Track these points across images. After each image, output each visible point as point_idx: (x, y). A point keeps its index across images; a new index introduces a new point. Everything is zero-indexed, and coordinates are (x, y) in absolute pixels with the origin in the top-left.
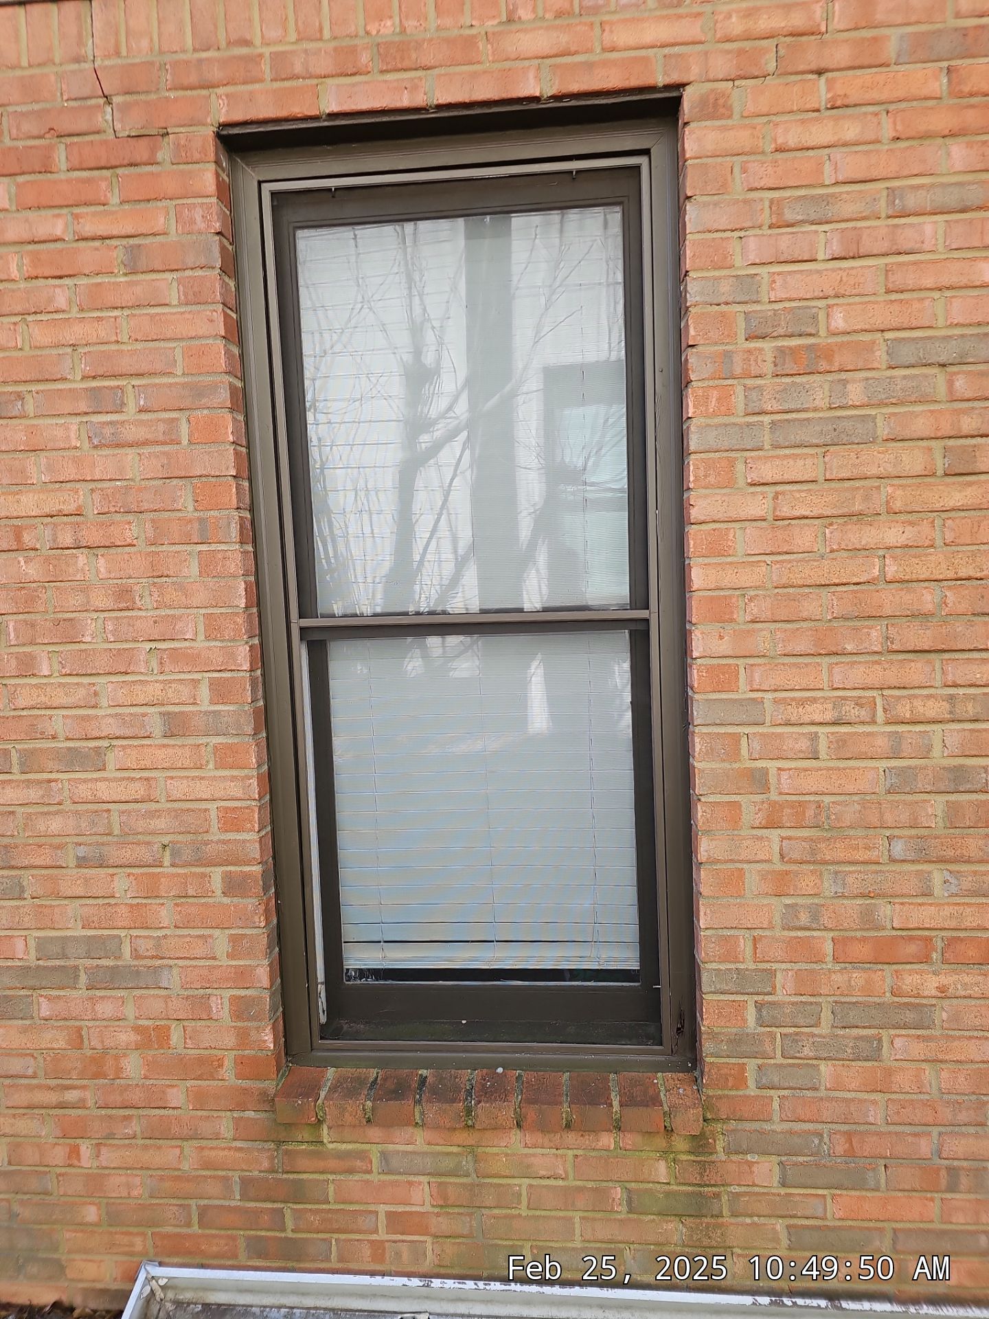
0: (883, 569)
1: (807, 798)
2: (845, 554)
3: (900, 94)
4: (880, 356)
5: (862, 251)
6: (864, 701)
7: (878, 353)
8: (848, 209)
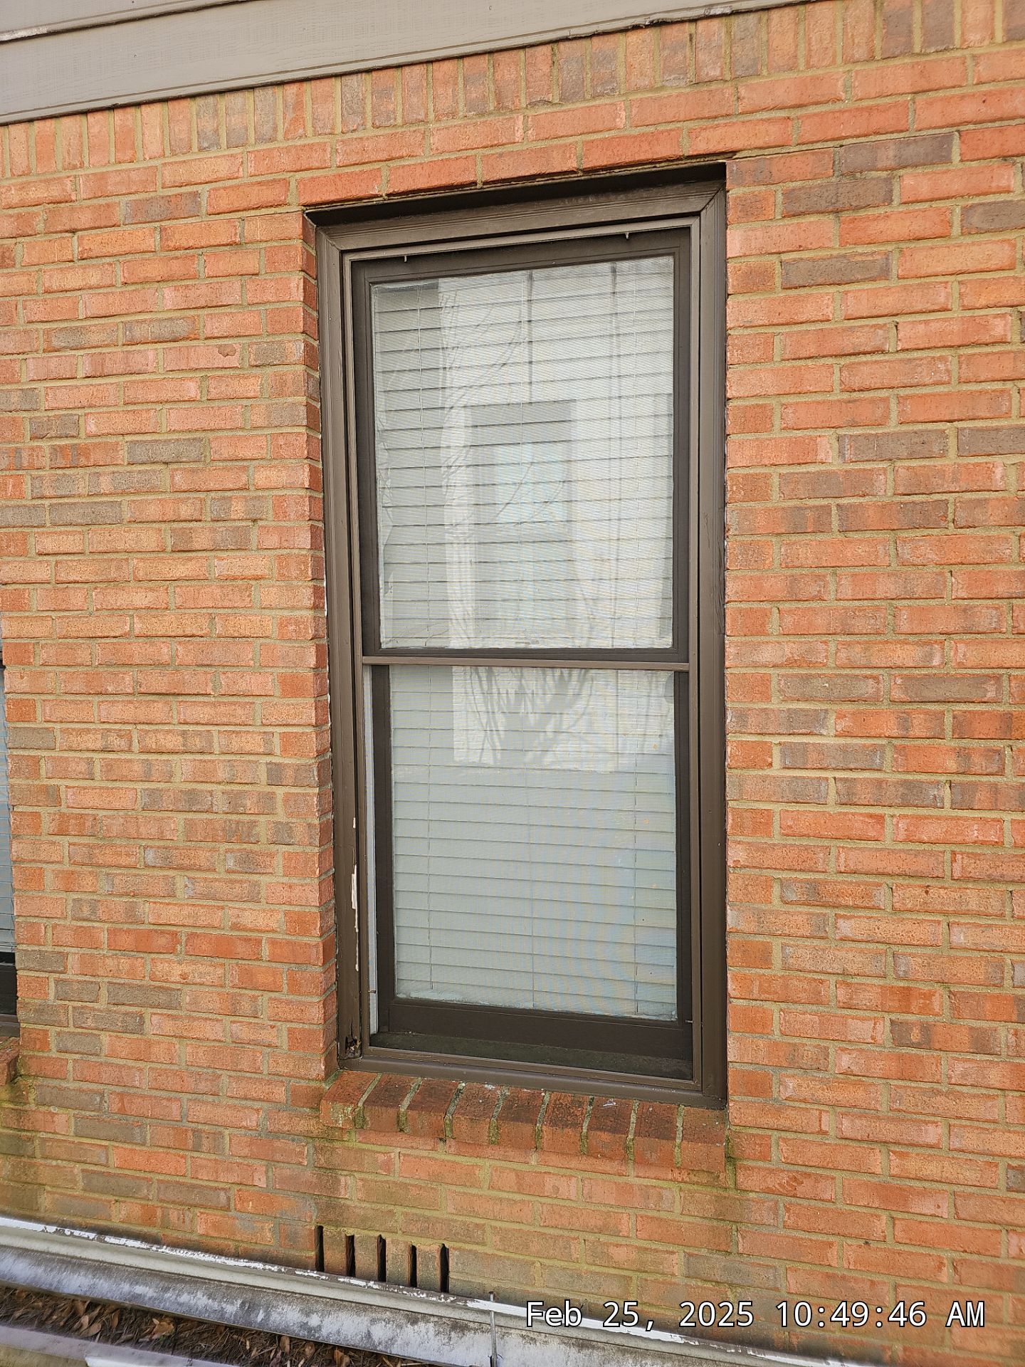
0: (132, 627)
1: (87, 811)
2: (106, 613)
3: (126, 249)
4: (123, 455)
5: (106, 371)
6: (123, 733)
7: (121, 452)
8: (95, 338)
